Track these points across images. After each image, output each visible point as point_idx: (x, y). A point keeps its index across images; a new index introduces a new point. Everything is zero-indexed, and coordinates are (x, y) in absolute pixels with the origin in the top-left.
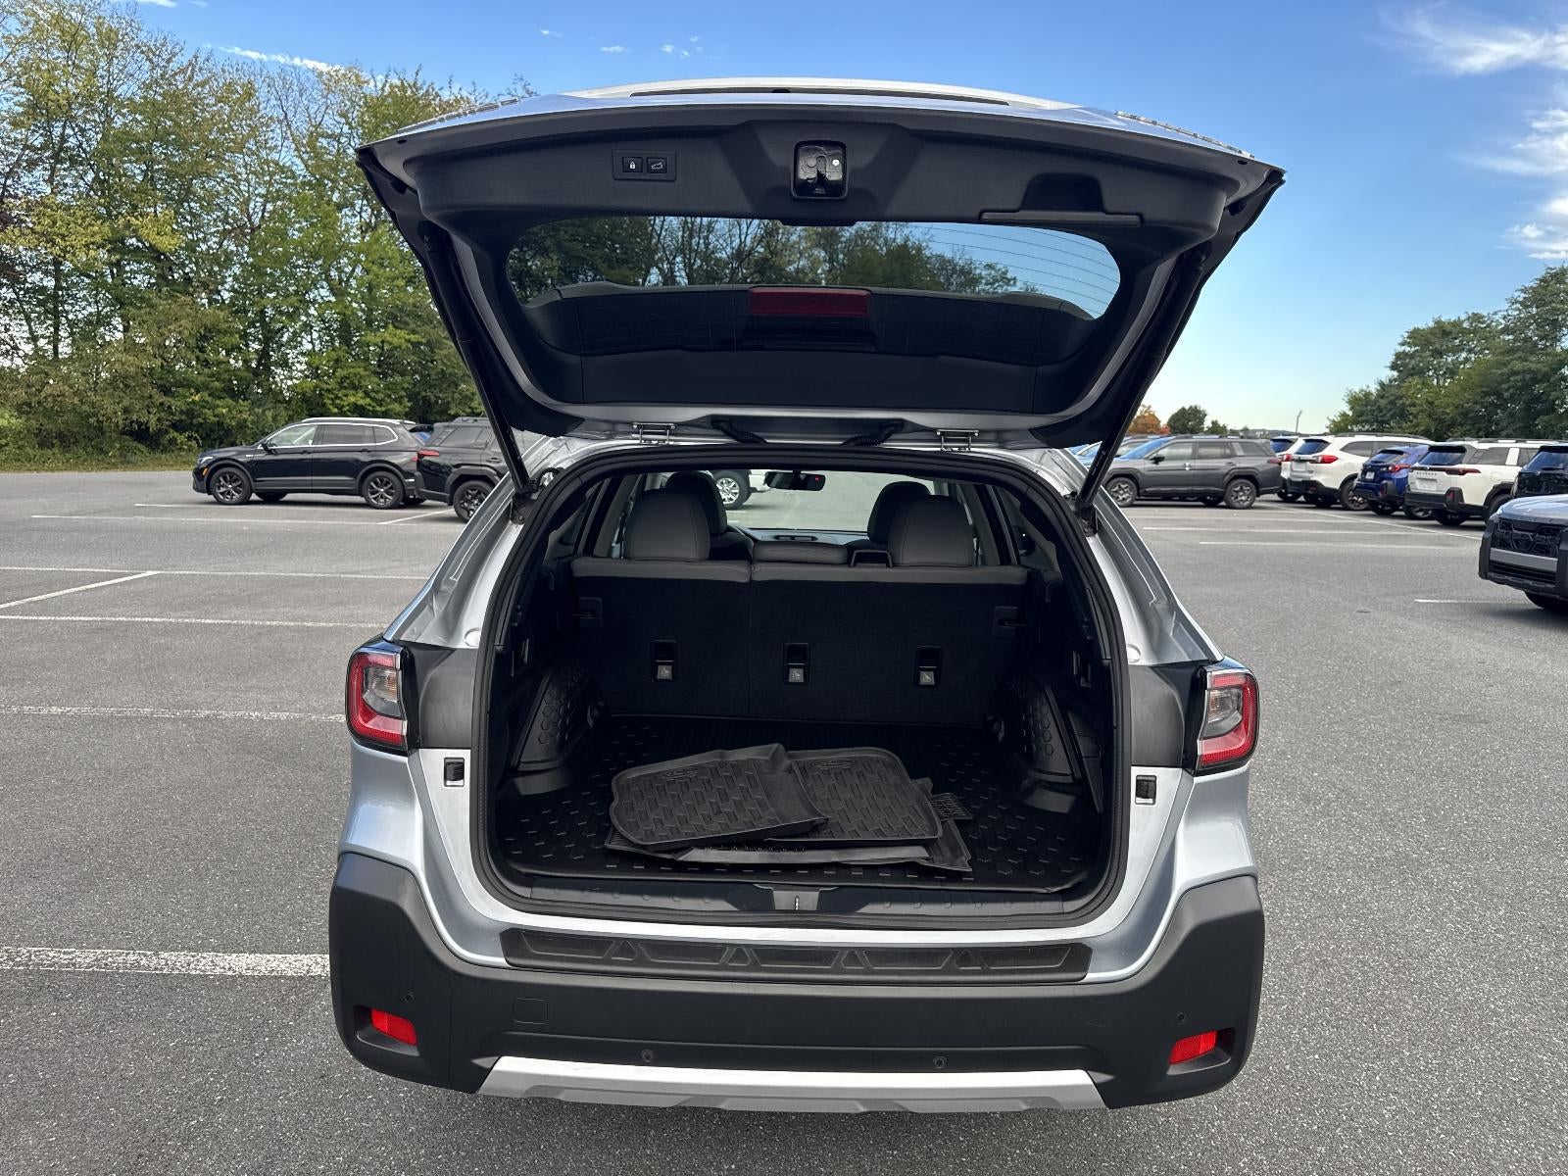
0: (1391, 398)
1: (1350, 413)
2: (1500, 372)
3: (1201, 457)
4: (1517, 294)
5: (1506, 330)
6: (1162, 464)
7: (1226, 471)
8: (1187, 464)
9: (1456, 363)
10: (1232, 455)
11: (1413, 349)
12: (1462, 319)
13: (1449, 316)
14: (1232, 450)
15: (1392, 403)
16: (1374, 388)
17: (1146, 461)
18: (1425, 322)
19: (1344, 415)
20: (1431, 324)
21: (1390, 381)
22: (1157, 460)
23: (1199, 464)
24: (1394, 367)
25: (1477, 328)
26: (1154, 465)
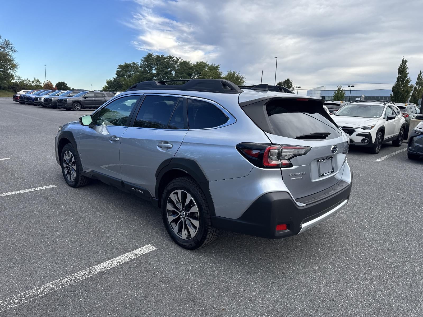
0: (117, 82)
1: (107, 85)
2: (141, 77)
3: (97, 97)
4: (142, 59)
5: (141, 67)
6: (87, 99)
7: (104, 101)
8: (94, 99)
9: (131, 74)
10: (104, 97)
11: (121, 70)
12: (131, 63)
13: (128, 63)
15: (118, 83)
16: (112, 79)
17: (83, 98)
18: (123, 64)
19: (106, 86)
20: (124, 64)
21: (116, 78)
22: (86, 98)
23: (97, 99)
24: (116, 74)
25: (134, 67)
26: (85, 99)
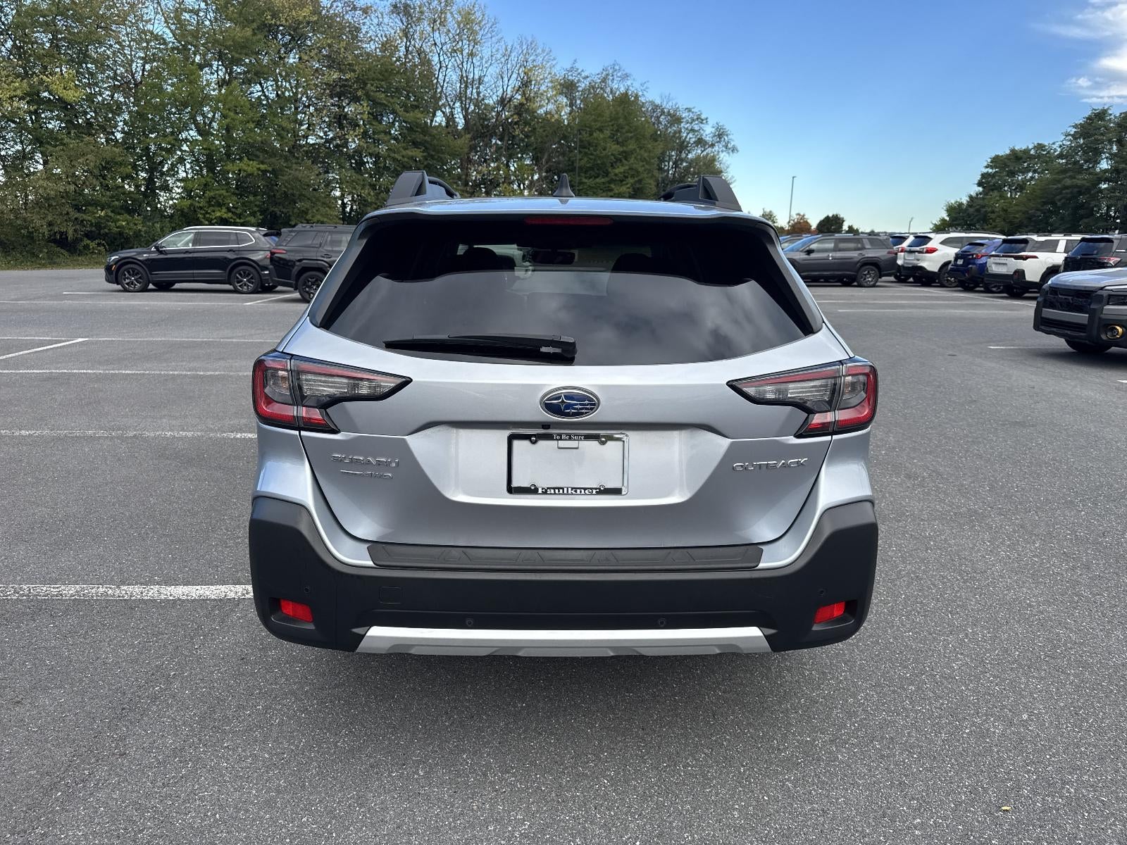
0: (978, 207)
1: (947, 219)
2: (1055, 187)
3: (840, 250)
4: (1069, 129)
5: (1061, 156)
6: (813, 255)
7: (858, 260)
8: (830, 255)
9: (1024, 181)
10: (863, 248)
11: (994, 170)
12: (1030, 147)
13: (1020, 146)
14: (863, 244)
15: (978, 211)
16: (965, 200)
17: (801, 253)
18: (1004, 151)
19: (943, 220)
20: (1008, 152)
21: (977, 195)
22: (809, 252)
23: (839, 254)
24: (980, 184)
25: (1040, 155)
26: (807, 256)
